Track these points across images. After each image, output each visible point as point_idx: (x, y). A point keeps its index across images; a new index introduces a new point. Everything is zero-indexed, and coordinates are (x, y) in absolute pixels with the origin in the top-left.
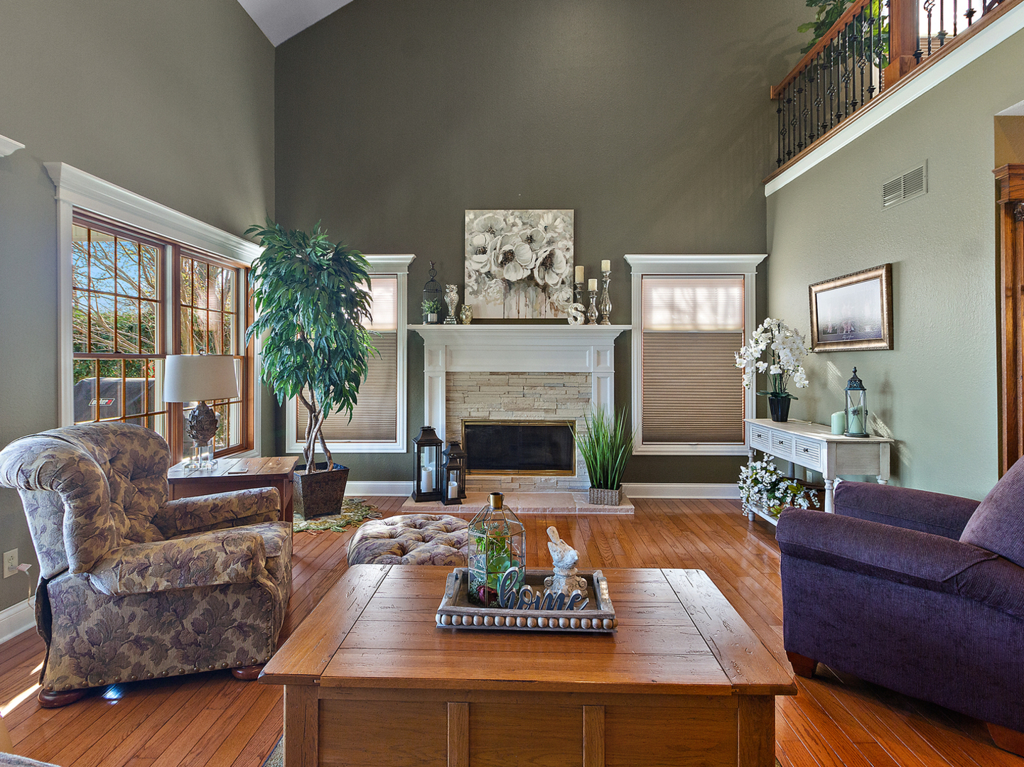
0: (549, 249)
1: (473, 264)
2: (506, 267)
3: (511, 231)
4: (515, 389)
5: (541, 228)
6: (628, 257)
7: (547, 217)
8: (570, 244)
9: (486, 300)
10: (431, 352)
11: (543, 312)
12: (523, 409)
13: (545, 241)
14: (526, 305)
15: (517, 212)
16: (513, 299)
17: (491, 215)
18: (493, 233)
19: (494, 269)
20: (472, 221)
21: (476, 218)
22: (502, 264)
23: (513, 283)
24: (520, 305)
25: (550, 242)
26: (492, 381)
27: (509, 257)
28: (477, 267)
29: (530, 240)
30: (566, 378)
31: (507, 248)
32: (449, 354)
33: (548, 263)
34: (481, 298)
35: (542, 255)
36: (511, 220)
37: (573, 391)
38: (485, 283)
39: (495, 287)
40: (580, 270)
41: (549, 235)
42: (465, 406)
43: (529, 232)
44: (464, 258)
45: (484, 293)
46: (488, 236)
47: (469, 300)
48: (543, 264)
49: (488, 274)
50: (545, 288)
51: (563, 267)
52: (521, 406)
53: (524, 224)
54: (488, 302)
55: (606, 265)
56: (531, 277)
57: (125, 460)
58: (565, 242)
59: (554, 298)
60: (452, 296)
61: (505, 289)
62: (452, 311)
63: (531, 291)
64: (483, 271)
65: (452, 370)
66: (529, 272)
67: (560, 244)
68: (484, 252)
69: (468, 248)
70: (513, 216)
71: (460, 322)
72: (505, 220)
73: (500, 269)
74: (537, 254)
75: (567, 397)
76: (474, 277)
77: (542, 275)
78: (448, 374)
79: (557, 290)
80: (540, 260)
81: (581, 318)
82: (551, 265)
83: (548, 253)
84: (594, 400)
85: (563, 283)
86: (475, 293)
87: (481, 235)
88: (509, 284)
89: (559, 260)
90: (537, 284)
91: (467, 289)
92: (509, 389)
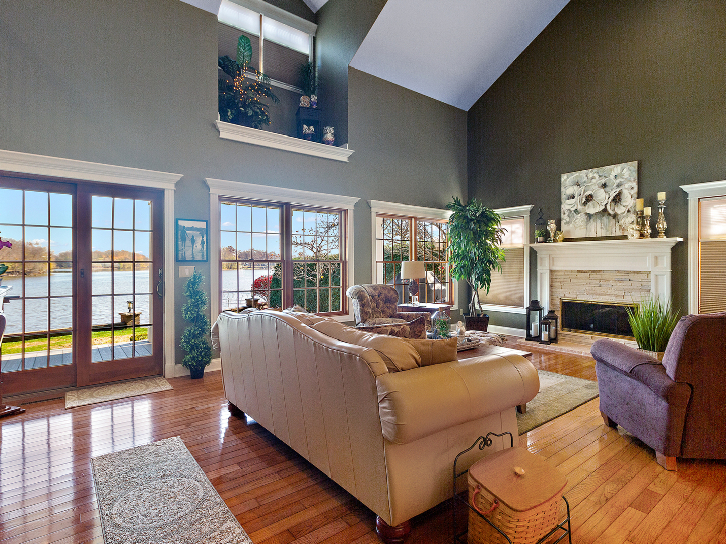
0: (618, 190)
1: (566, 205)
2: (587, 205)
3: (591, 182)
4: (594, 281)
5: (612, 177)
6: (685, 188)
7: (617, 169)
8: (635, 185)
9: (574, 226)
10: (541, 259)
11: (614, 232)
12: (599, 294)
13: (615, 185)
14: (601, 228)
15: (595, 170)
16: (592, 223)
17: (577, 174)
18: (579, 185)
19: (580, 207)
20: (565, 180)
21: (568, 178)
22: (585, 204)
23: (592, 215)
24: (598, 228)
25: (618, 186)
26: (578, 276)
27: (589, 199)
28: (568, 207)
29: (604, 186)
30: (631, 276)
31: (588, 193)
32: (552, 259)
33: (617, 199)
34: (571, 225)
35: (613, 195)
36: (591, 175)
37: (637, 285)
38: (574, 217)
39: (581, 218)
40: (640, 201)
41: (618, 181)
42: (561, 290)
43: (603, 181)
44: (561, 203)
45: (573, 223)
46: (576, 188)
47: (564, 227)
48: (613, 200)
49: (576, 211)
50: (615, 216)
51: (630, 200)
52: (598, 292)
53: (600, 176)
54: (576, 228)
55: (662, 196)
56: (605, 210)
57: (383, 296)
58: (630, 184)
59: (622, 222)
60: (552, 226)
61: (587, 219)
62: (552, 236)
63: (605, 219)
64: (573, 209)
65: (553, 269)
66: (603, 207)
67: (626, 186)
68: (573, 197)
69: (563, 197)
70: (592, 173)
71: (555, 241)
72: (587, 176)
73: (583, 207)
74: (609, 194)
75: (632, 287)
76: (567, 213)
77: (612, 208)
78: (551, 271)
79: (624, 216)
80: (612, 198)
81: (637, 234)
82: (620, 200)
83: (617, 193)
84: (653, 290)
85: (629, 211)
86: (568, 223)
87: (571, 188)
88: (589, 216)
89: (626, 196)
90: (609, 214)
91: (563, 222)
92: (590, 281)
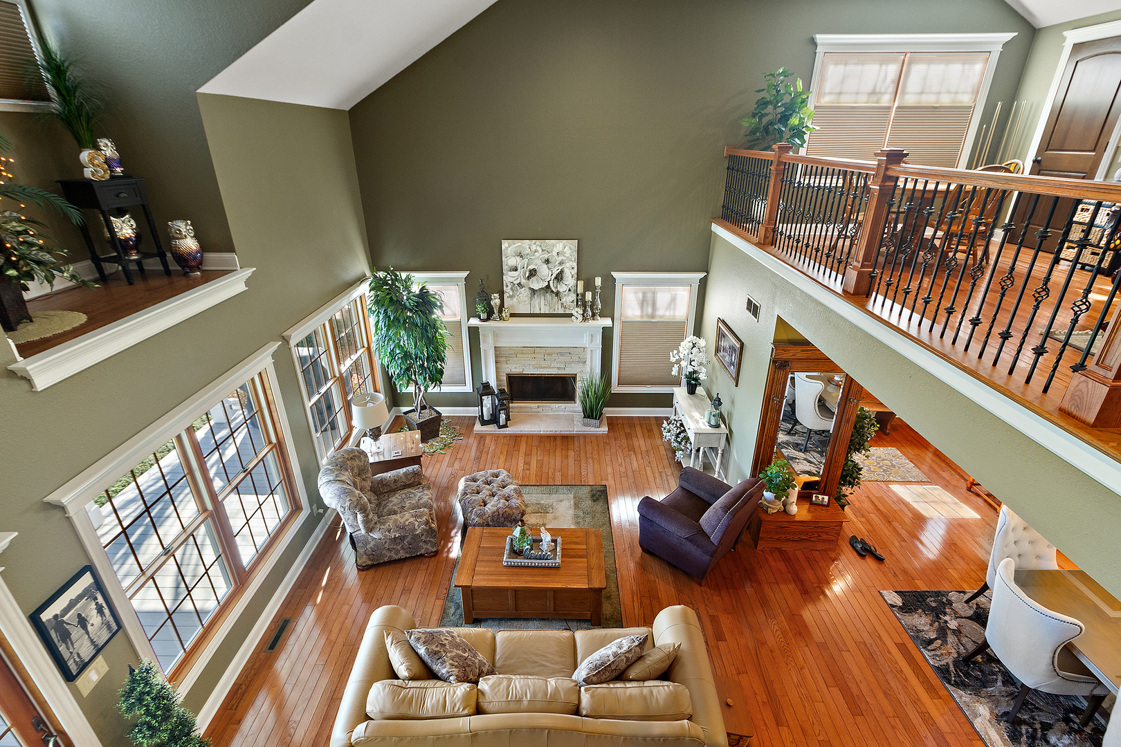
0: (560, 268)
1: (509, 278)
2: (531, 280)
3: (534, 255)
4: (538, 356)
5: (555, 253)
6: (615, 274)
7: (559, 245)
8: (575, 265)
9: (518, 301)
10: (484, 335)
11: (556, 309)
12: (544, 368)
13: (557, 262)
14: (545, 305)
15: (538, 242)
16: (536, 300)
17: (520, 244)
18: (522, 257)
19: (523, 281)
20: (507, 248)
21: (509, 246)
22: (529, 278)
23: (536, 291)
24: (541, 305)
25: (561, 264)
26: (524, 352)
27: (533, 273)
28: (512, 280)
29: (547, 261)
30: (571, 350)
31: (531, 267)
32: (496, 337)
33: (559, 277)
34: (515, 300)
35: (556, 272)
36: (534, 248)
37: (575, 358)
38: (517, 291)
39: (524, 293)
40: (581, 284)
41: (560, 259)
42: (508, 366)
43: (546, 256)
44: (502, 274)
45: (517, 297)
46: (518, 258)
47: (507, 302)
48: (556, 278)
49: (519, 284)
50: (557, 294)
51: (570, 280)
52: (543, 366)
53: (543, 250)
54: (520, 303)
55: (598, 281)
56: (548, 287)
58: (571, 263)
59: (563, 300)
60: (495, 301)
61: (531, 294)
62: (496, 311)
63: (548, 296)
64: (516, 282)
65: (498, 346)
66: (547, 284)
67: (568, 265)
68: (516, 270)
69: (505, 267)
70: (535, 245)
71: (501, 318)
72: (529, 248)
73: (527, 281)
74: (552, 271)
75: (571, 360)
76: (510, 286)
77: (555, 285)
78: (496, 348)
79: (565, 295)
80: (554, 275)
81: (580, 318)
82: (562, 279)
83: (559, 270)
84: (588, 362)
85: (570, 290)
86: (511, 297)
87: (514, 258)
88: (533, 291)
89: (567, 275)
90: (552, 291)
91: (506, 296)
92: (535, 356)
